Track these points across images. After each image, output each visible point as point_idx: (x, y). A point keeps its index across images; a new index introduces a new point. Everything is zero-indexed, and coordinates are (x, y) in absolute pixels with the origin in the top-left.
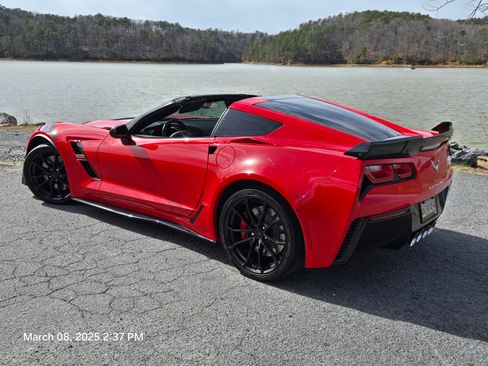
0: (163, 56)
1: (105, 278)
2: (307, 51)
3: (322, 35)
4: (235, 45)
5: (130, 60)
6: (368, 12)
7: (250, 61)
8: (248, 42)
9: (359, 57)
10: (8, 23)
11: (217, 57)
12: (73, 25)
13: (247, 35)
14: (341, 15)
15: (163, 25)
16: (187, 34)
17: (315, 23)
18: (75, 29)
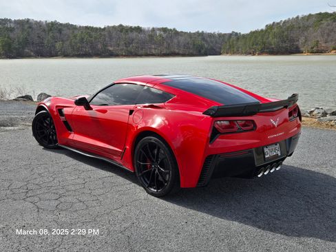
0: (164, 52)
1: (61, 192)
2: (271, 45)
3: (283, 32)
4: (216, 42)
5: (141, 56)
6: (320, 14)
7: (227, 53)
8: (226, 40)
9: (312, 48)
10: (61, 33)
11: (203, 51)
12: (103, 33)
13: (225, 34)
14: (298, 17)
15: (165, 30)
16: (181, 36)
17: (278, 23)
18: (105, 35)
